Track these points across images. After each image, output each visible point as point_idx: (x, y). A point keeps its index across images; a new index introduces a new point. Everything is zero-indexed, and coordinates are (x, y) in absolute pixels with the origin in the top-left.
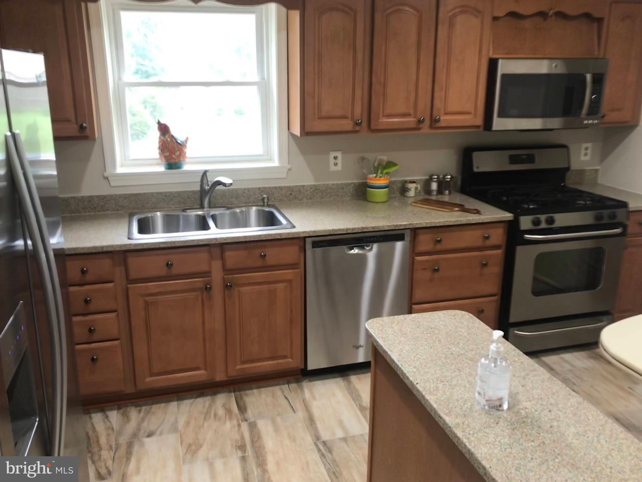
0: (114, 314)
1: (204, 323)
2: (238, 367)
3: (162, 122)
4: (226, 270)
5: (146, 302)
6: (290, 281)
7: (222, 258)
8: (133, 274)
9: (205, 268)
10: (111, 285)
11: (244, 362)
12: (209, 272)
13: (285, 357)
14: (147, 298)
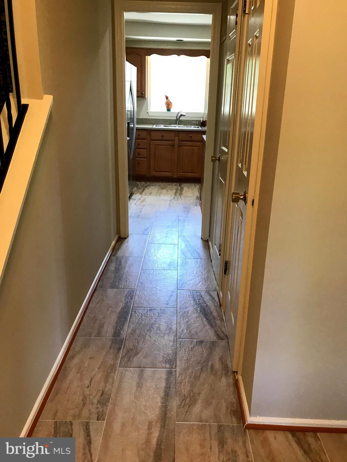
0: (146, 150)
1: (171, 157)
2: (181, 174)
3: (167, 95)
4: (179, 140)
5: (155, 147)
6: (199, 146)
7: (179, 136)
8: (152, 138)
9: (173, 139)
10: (146, 140)
11: (183, 172)
12: (174, 140)
13: (196, 173)
14: (156, 146)
